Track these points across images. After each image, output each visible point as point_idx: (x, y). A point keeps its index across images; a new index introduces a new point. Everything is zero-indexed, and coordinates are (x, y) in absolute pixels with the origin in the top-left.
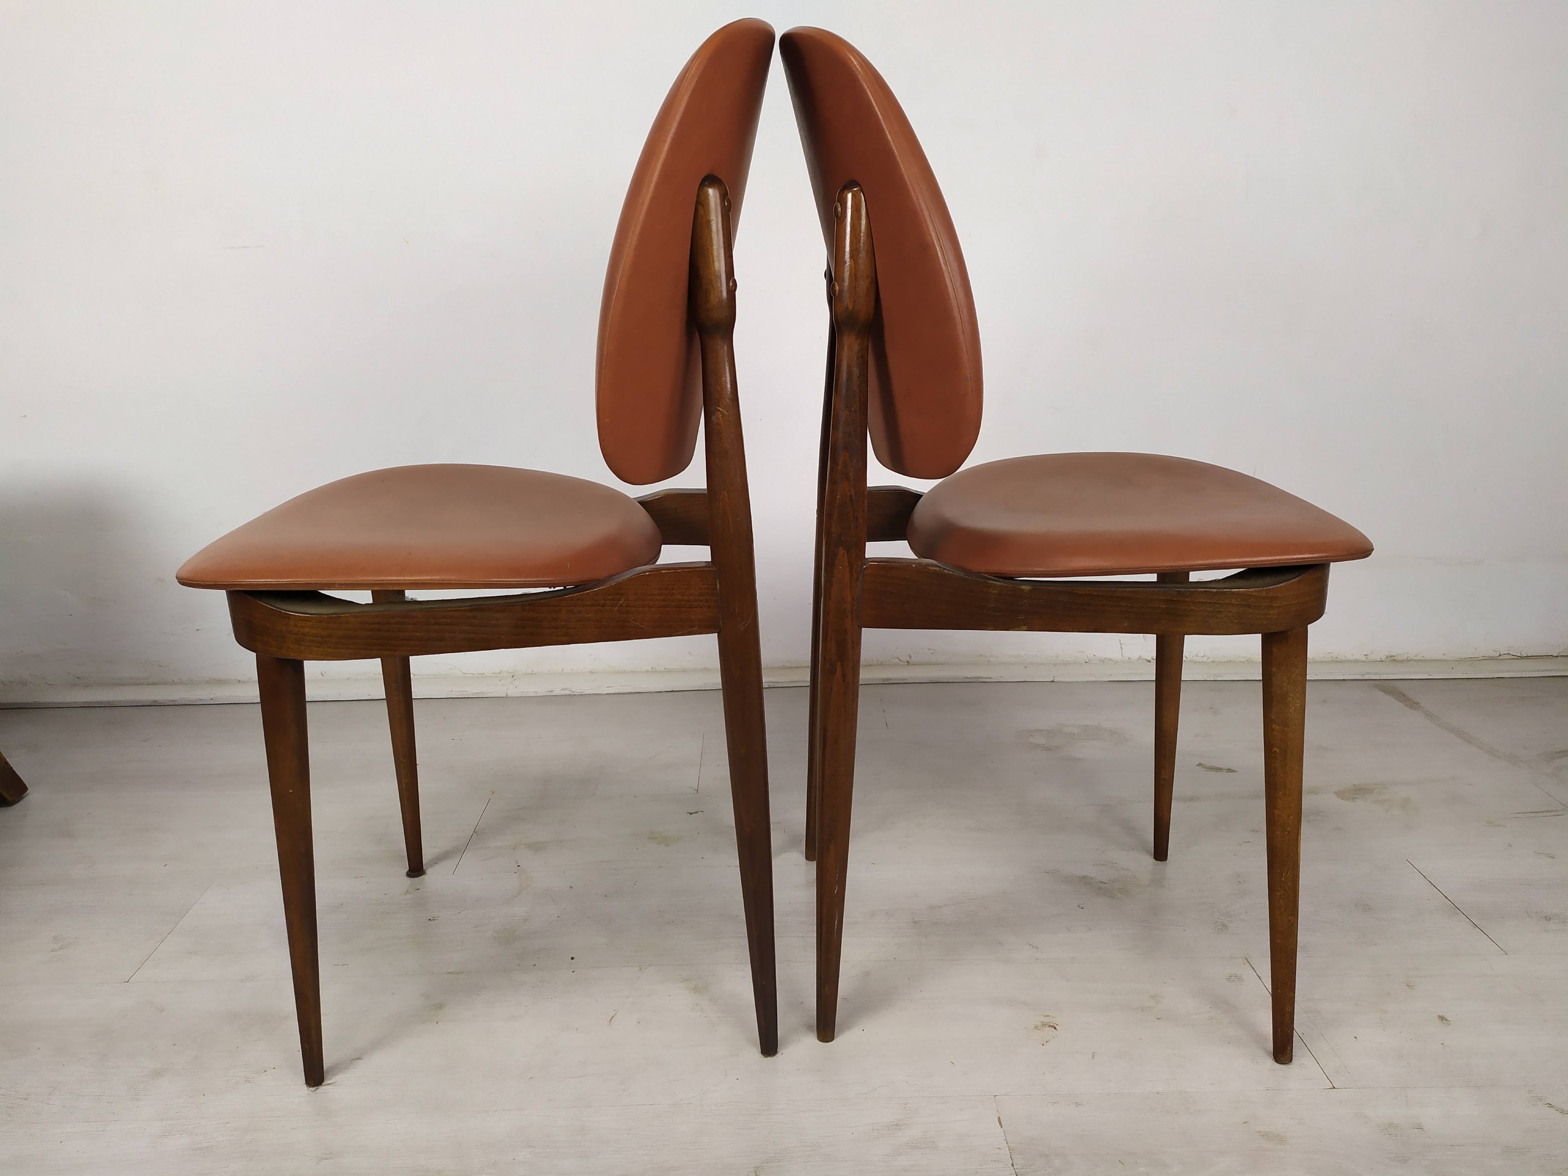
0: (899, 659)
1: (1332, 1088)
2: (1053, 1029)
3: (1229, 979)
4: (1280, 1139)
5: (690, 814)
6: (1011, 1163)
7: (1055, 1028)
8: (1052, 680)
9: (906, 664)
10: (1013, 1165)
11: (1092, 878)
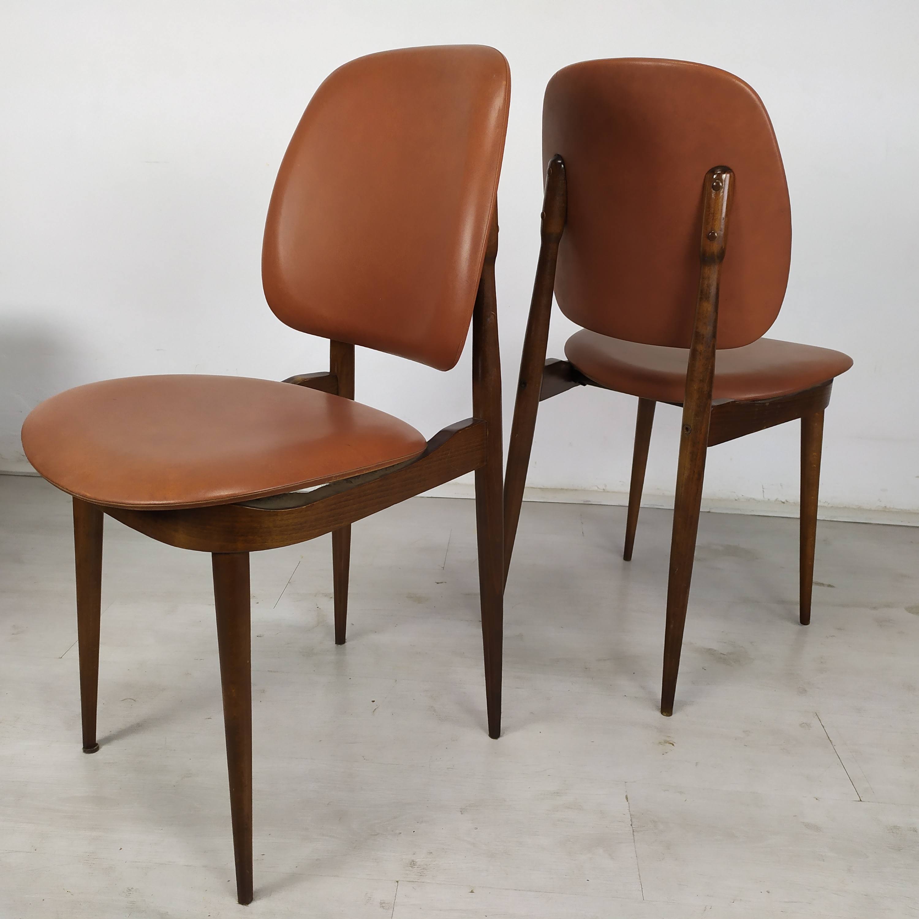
0: (597, 487)
1: (859, 801)
2: (671, 745)
3: (802, 725)
4: (817, 828)
5: (438, 583)
6: (631, 823)
7: (673, 745)
8: (708, 511)
9: (603, 491)
10: (631, 825)
11: (715, 651)
